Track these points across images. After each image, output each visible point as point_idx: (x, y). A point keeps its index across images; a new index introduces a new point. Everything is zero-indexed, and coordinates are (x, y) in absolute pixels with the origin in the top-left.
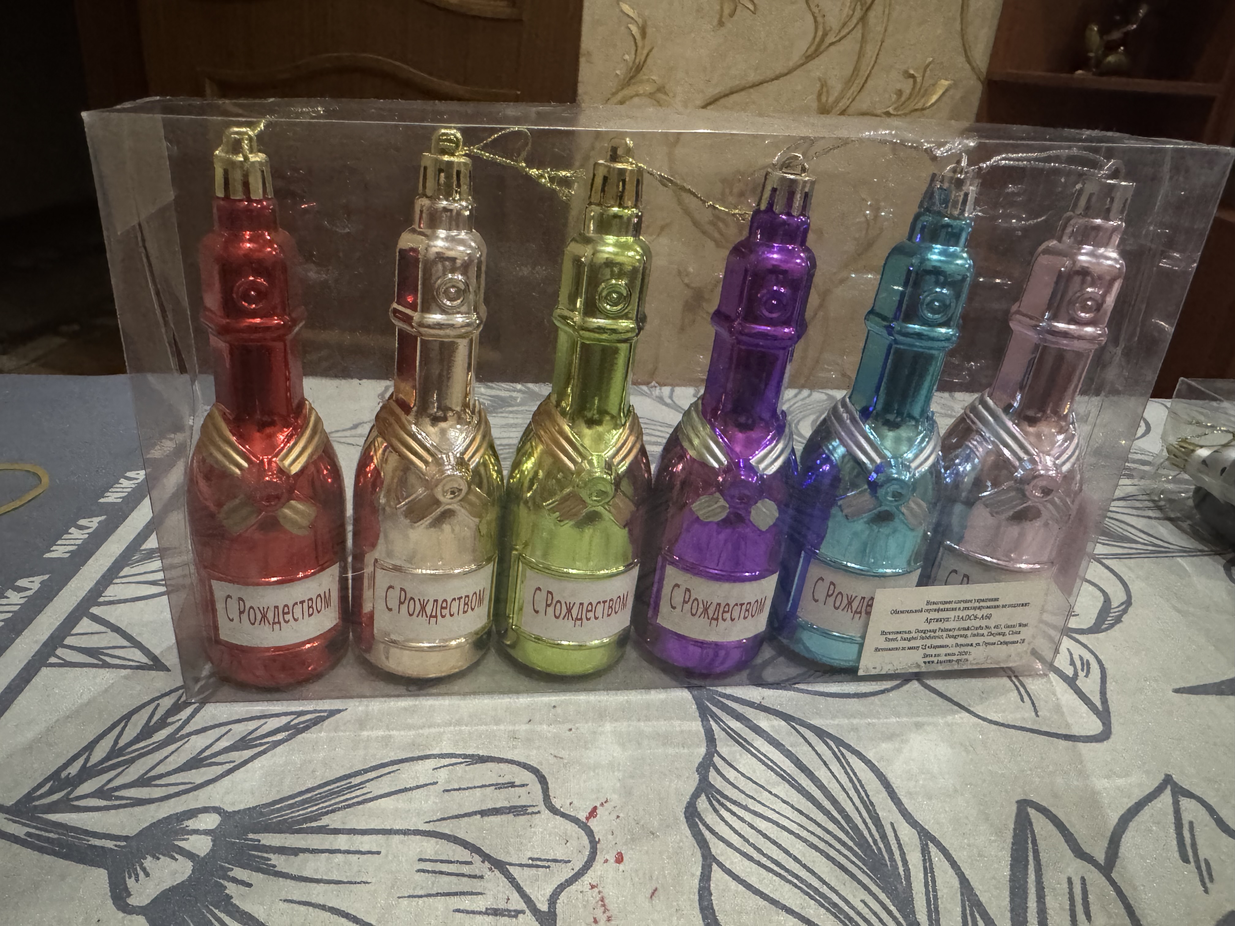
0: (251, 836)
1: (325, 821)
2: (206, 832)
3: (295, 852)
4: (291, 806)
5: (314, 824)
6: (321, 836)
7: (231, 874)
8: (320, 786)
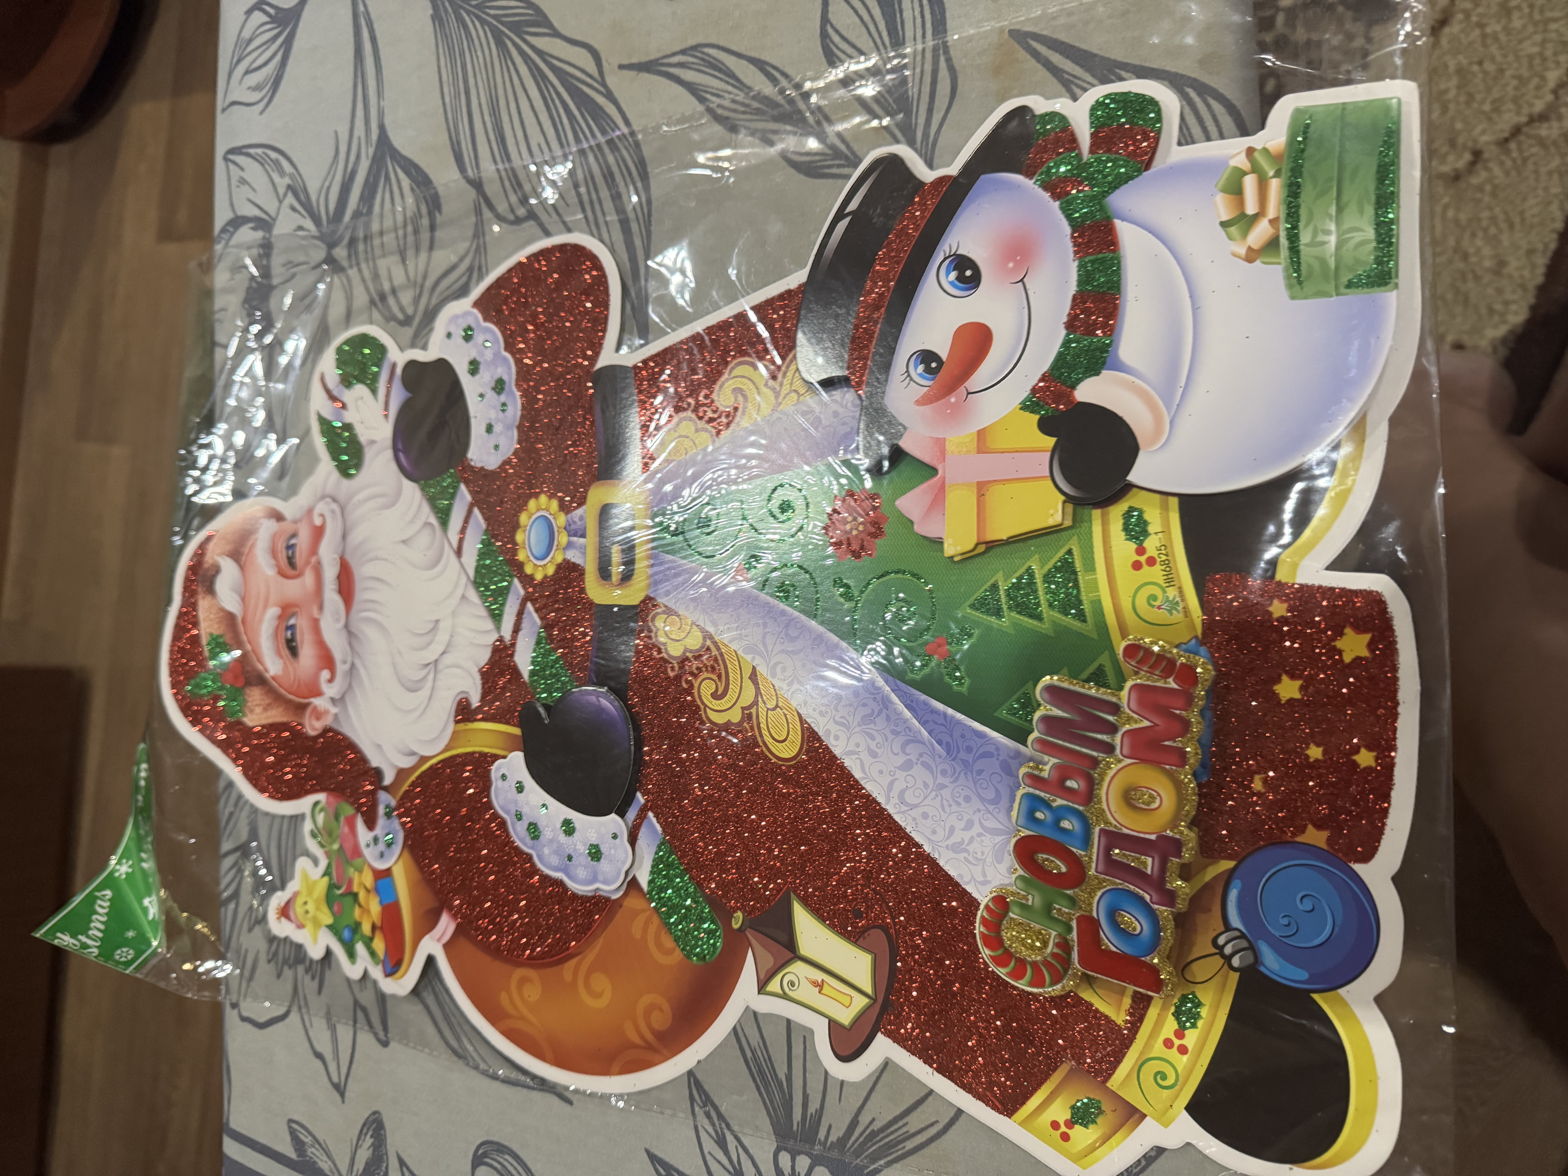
0: (795, 1128)
1: (782, 1076)
2: (793, 1160)
3: (806, 1097)
4: (772, 1102)
5: (785, 1083)
6: (793, 1078)
7: (822, 1139)
8: (754, 1081)
